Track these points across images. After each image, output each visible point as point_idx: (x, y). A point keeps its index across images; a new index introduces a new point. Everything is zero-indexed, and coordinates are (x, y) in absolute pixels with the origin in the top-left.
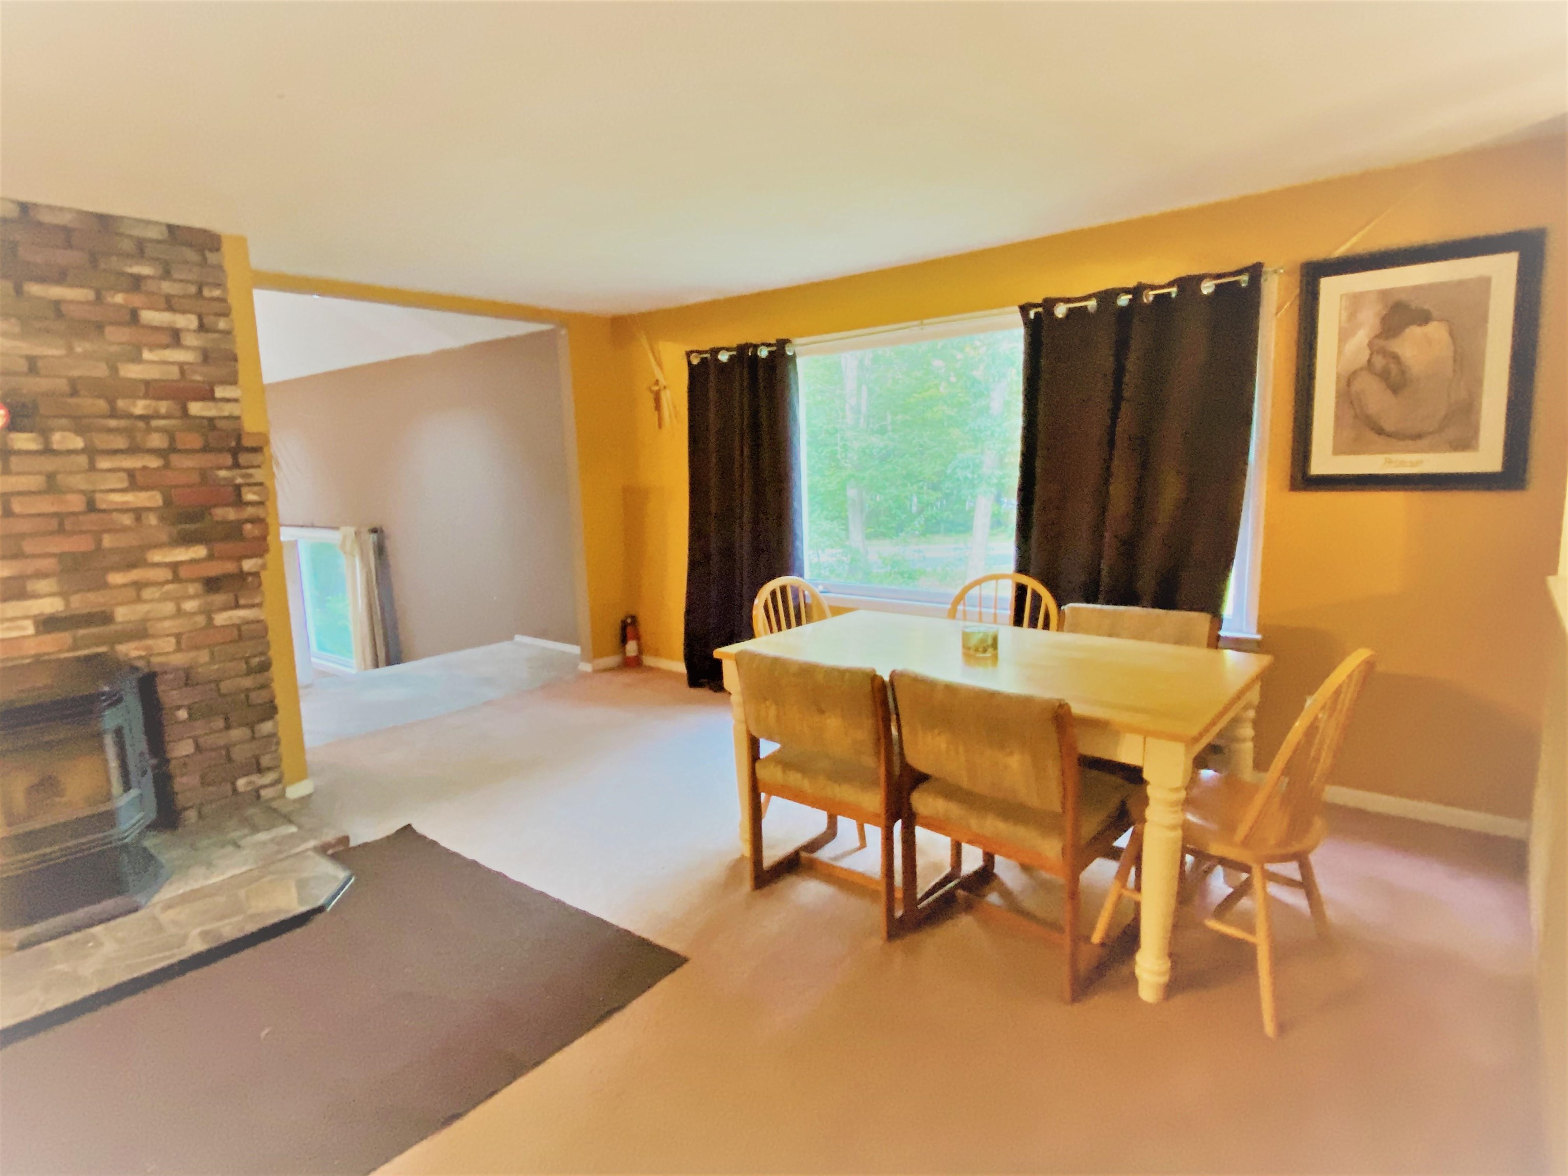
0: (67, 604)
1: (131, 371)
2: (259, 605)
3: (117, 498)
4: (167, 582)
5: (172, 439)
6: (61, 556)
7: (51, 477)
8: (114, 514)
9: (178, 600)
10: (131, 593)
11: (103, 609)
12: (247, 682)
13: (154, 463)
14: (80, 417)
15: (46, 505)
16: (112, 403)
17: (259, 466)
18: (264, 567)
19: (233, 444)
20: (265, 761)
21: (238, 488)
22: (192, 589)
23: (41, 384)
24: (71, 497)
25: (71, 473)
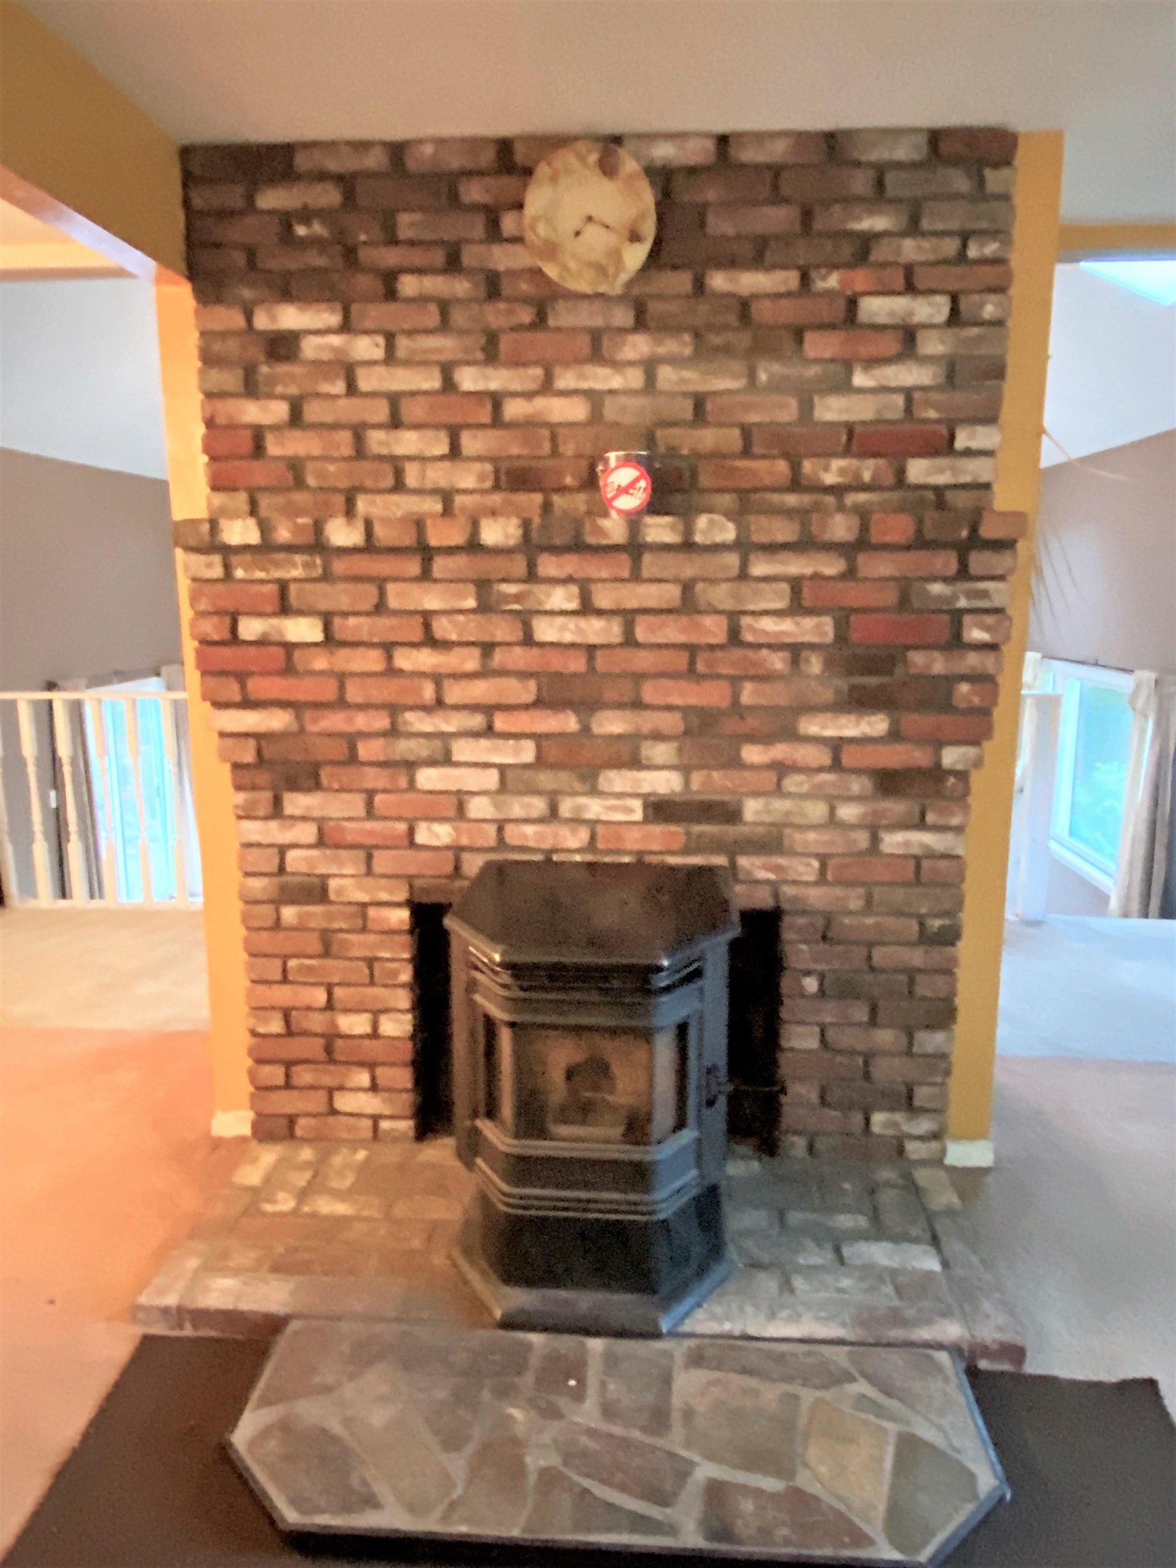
0: (687, 782)
1: (831, 409)
2: (959, 830)
3: (769, 625)
4: (821, 769)
5: (864, 528)
6: (686, 711)
7: (687, 588)
8: (764, 652)
9: (832, 803)
10: (771, 777)
11: (726, 798)
12: (917, 957)
13: (832, 566)
14: (747, 491)
15: (673, 632)
16: (796, 467)
17: (1001, 578)
18: (978, 763)
19: (964, 533)
20: (922, 1095)
21: (957, 616)
22: (858, 785)
23: (707, 438)
24: (709, 621)
25: (713, 581)
